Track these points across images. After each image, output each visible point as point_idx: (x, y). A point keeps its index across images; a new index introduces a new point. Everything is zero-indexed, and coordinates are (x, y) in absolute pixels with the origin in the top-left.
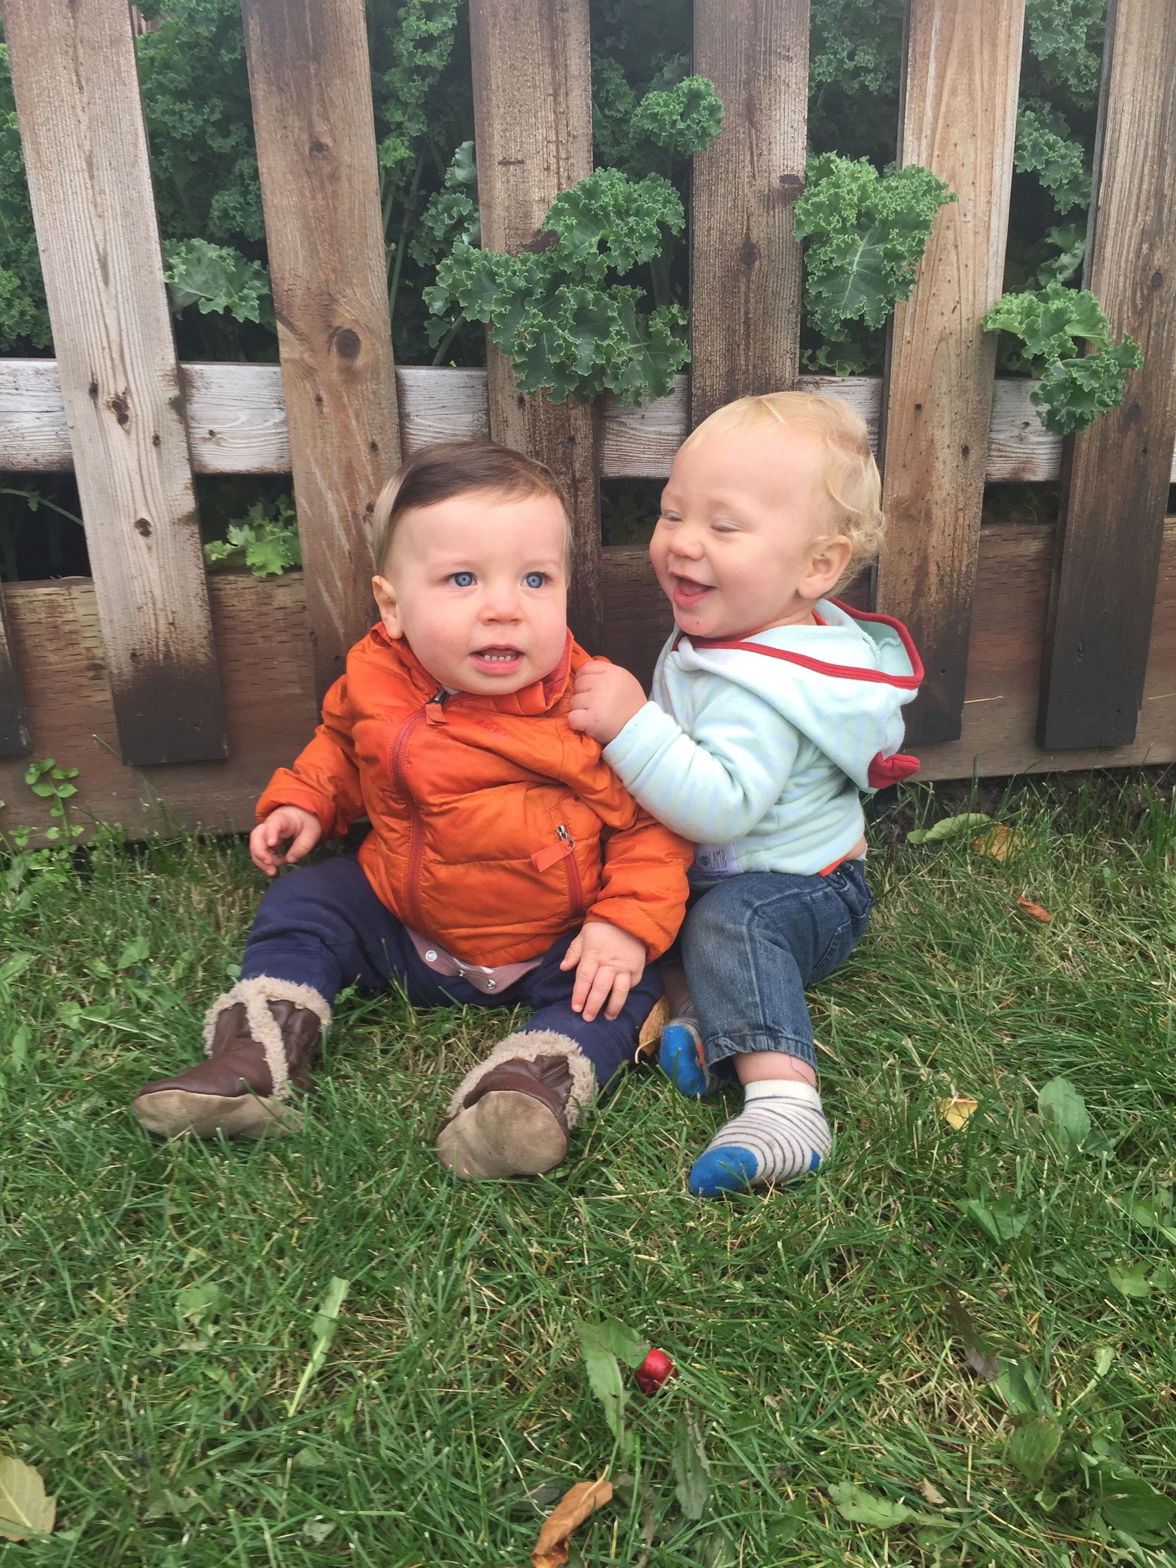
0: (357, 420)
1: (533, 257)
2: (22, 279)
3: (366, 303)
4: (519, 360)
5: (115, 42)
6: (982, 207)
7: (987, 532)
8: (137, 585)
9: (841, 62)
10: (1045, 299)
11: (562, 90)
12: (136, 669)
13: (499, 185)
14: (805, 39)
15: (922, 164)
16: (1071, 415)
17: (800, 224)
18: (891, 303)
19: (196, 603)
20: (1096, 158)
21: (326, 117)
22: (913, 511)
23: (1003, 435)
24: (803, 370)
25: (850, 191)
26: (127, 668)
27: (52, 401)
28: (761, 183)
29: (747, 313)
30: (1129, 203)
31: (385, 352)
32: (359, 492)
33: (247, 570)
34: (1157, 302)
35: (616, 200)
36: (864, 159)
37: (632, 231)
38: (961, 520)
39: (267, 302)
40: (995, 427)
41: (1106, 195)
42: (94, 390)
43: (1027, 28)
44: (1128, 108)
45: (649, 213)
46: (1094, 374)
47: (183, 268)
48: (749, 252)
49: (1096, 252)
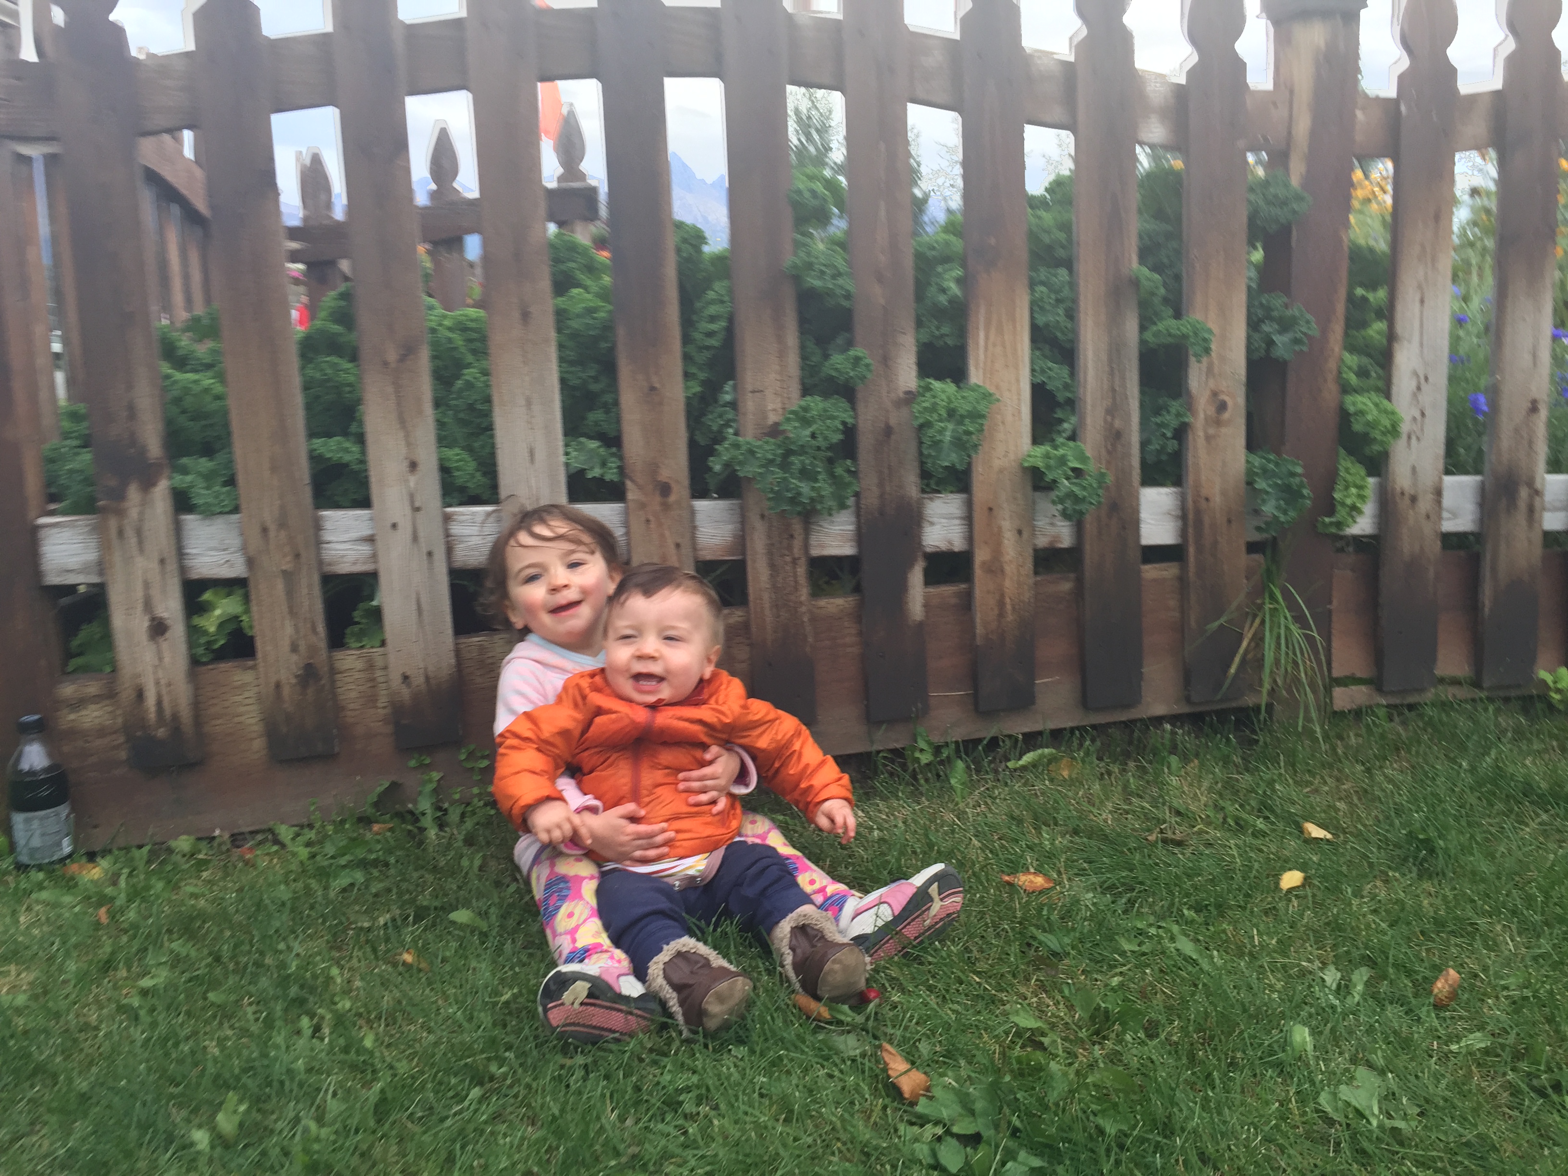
0: (669, 531)
1: (771, 440)
3: (676, 467)
4: (768, 496)
6: (1016, 402)
7: (1038, 578)
10: (1056, 448)
11: (784, 355)
13: (749, 403)
14: (912, 322)
15: (980, 383)
16: (1076, 511)
17: (917, 417)
18: (969, 456)
20: (1076, 373)
21: (657, 374)
22: (993, 568)
23: (1041, 522)
24: (923, 491)
25: (942, 400)
28: (893, 395)
29: (889, 463)
30: (1097, 395)
31: (685, 493)
34: (1119, 446)
35: (818, 412)
36: (948, 380)
37: (828, 427)
38: (1022, 572)
39: (621, 470)
40: (1036, 518)
41: (1083, 392)
43: (1031, 310)
44: (1090, 348)
45: (836, 417)
46: (1084, 488)
47: (574, 453)
48: (888, 431)
49: (1081, 422)
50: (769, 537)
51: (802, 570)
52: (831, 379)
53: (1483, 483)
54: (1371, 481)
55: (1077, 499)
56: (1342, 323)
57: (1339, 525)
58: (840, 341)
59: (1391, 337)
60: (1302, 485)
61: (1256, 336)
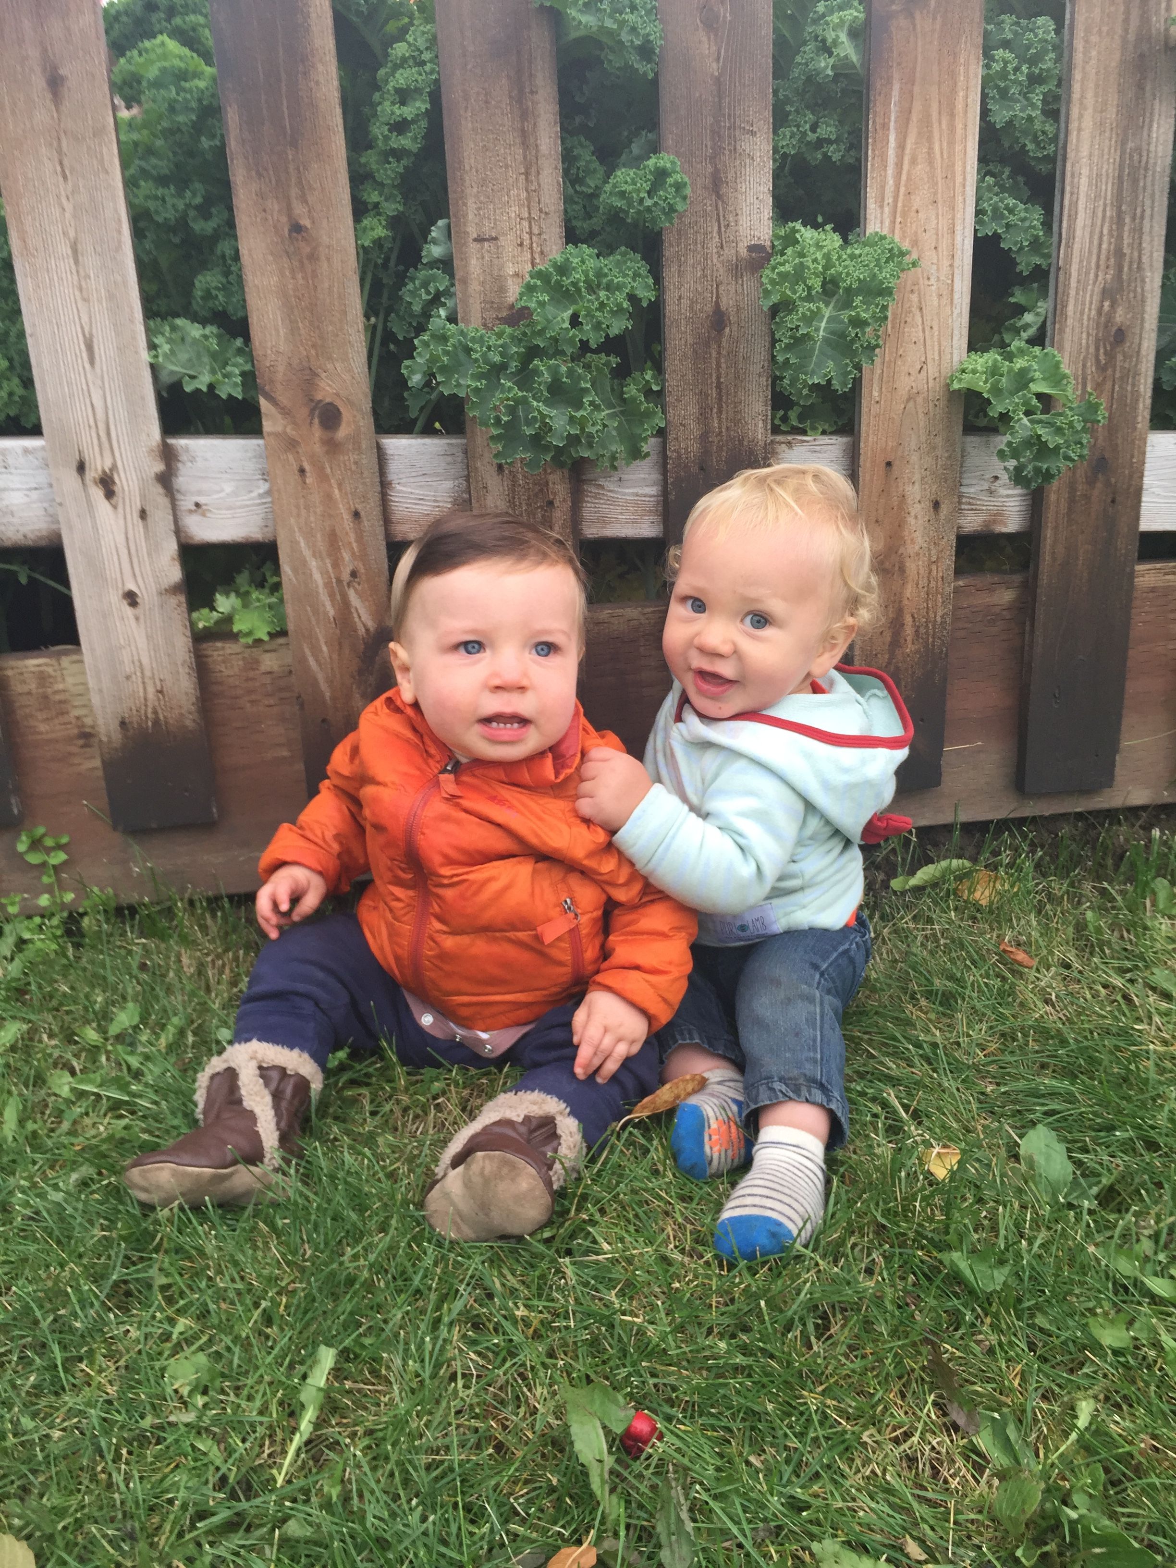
0: (340, 490)
1: (509, 330)
2: (11, 360)
3: (347, 377)
4: (495, 432)
5: (98, 133)
6: (945, 269)
7: (961, 583)
8: (126, 656)
9: (804, 134)
10: (1009, 357)
11: (533, 170)
12: (125, 736)
13: (474, 261)
14: (768, 114)
15: (885, 232)
16: (1037, 470)
17: (767, 293)
18: (858, 367)
19: (183, 671)
20: (1056, 219)
21: (304, 200)
22: (887, 565)
23: (973, 489)
24: (776, 430)
25: (814, 261)
26: (117, 737)
27: (41, 478)
28: (729, 253)
29: (718, 377)
30: (1089, 263)
31: (366, 423)
32: (343, 559)
33: (234, 637)
34: (1120, 357)
35: (587, 276)
36: (828, 227)
37: (602, 305)
38: (934, 573)
39: (249, 379)
40: (965, 482)
41: (1066, 255)
42: (81, 468)
43: (984, 96)
44: (1085, 171)
45: (619, 287)
46: (1059, 431)
47: (166, 347)
48: (718, 320)
49: (1058, 310)
55: (1042, 449)
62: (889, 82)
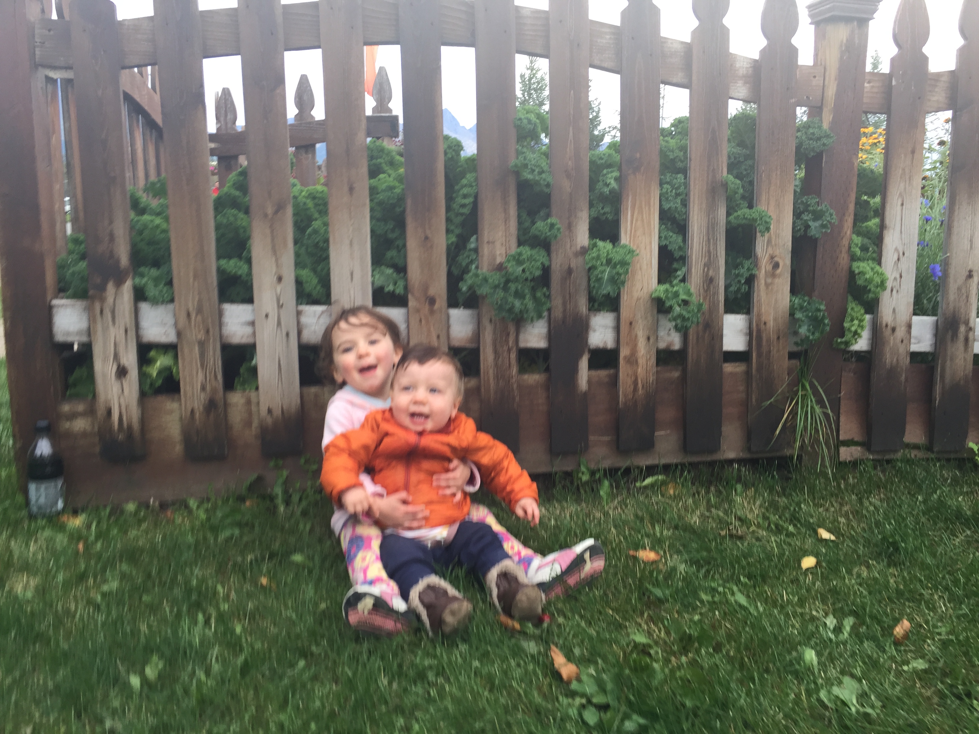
0: (433, 327)
1: (498, 273)
3: (439, 288)
6: (649, 255)
7: (658, 369)
9: (599, 210)
10: (672, 286)
11: (508, 220)
13: (485, 249)
14: (587, 204)
15: (628, 243)
16: (683, 326)
17: (587, 263)
18: (619, 289)
20: (687, 239)
21: (430, 229)
22: (631, 360)
23: (662, 333)
24: (590, 310)
25: (603, 253)
28: (573, 249)
29: (569, 291)
30: (699, 255)
31: (444, 304)
34: (712, 288)
35: (527, 256)
36: (608, 241)
37: (533, 266)
38: (649, 364)
39: (406, 287)
40: (659, 330)
41: (691, 253)
43: (660, 200)
44: (696, 224)
45: (538, 260)
47: (378, 275)
48: (570, 271)
49: (689, 271)
50: (494, 333)
51: (513, 356)
52: (536, 237)
53: (937, 321)
54: (868, 317)
55: (684, 319)
56: (852, 217)
57: (847, 344)
58: (542, 213)
59: (882, 226)
60: (823, 317)
61: (799, 222)
62: (628, 195)
